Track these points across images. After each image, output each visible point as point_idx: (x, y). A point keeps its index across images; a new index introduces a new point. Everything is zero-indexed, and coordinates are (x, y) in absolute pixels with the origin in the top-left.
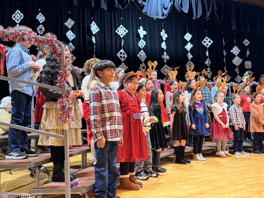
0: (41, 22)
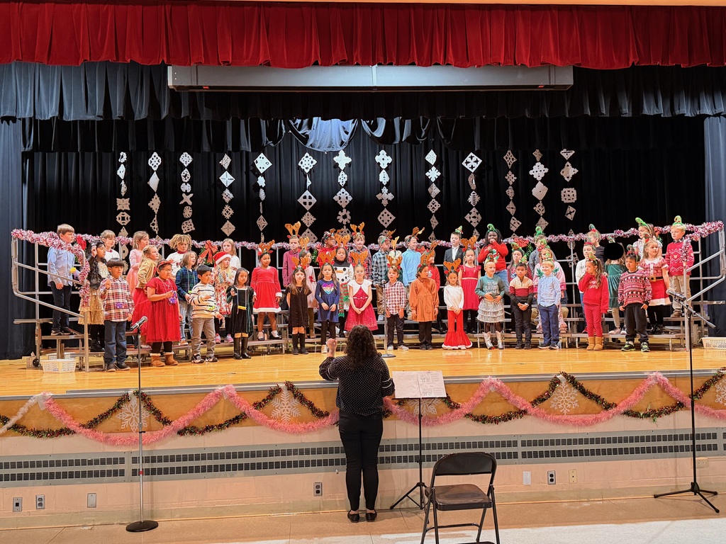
0: (186, 165)
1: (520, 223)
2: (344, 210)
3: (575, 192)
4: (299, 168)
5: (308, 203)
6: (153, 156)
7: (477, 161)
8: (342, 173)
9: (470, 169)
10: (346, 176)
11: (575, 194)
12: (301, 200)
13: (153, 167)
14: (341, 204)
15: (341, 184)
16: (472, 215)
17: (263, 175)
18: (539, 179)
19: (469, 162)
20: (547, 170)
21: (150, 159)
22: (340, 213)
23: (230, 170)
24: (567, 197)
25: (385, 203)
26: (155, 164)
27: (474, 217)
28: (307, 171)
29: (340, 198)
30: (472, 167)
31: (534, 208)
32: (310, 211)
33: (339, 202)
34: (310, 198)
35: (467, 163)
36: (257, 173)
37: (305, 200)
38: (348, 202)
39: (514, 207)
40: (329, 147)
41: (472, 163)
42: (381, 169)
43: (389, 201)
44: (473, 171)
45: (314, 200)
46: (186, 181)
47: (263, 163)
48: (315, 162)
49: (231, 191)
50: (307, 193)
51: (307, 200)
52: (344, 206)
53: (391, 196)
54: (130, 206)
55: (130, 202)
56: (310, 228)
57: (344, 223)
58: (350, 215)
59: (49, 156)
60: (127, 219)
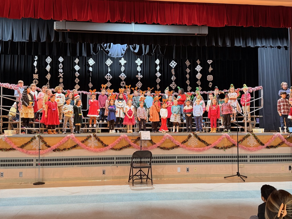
0: (61, 62)
1: (191, 88)
2: (123, 81)
3: (212, 76)
4: (106, 64)
5: (109, 78)
6: (48, 58)
7: (175, 64)
8: (123, 67)
9: (172, 67)
10: (124, 68)
11: (212, 78)
12: (106, 77)
13: (48, 62)
14: (122, 79)
15: (122, 71)
16: (173, 85)
17: (92, 66)
18: (199, 71)
19: (172, 64)
20: (202, 68)
21: (47, 59)
22: (121, 82)
23: (78, 64)
24: (209, 79)
25: (139, 79)
26: (49, 61)
27: (174, 85)
28: (109, 66)
29: (122, 76)
30: (173, 66)
31: (197, 82)
32: (109, 81)
33: (121, 78)
34: (110, 76)
35: (171, 64)
36: (89, 66)
37: (108, 77)
38: (125, 78)
39: (189, 82)
40: (117, 56)
41: (173, 64)
42: (138, 66)
43: (141, 78)
44: (173, 67)
45: (111, 77)
46: (61, 68)
47: (91, 62)
48: (112, 62)
49: (79, 73)
50: (109, 74)
51: (109, 77)
52: (123, 80)
53: (142, 76)
54: (38, 77)
55: (38, 75)
56: (109, 88)
57: (123, 86)
58: (125, 83)
59: (7, 56)
60: (37, 82)
